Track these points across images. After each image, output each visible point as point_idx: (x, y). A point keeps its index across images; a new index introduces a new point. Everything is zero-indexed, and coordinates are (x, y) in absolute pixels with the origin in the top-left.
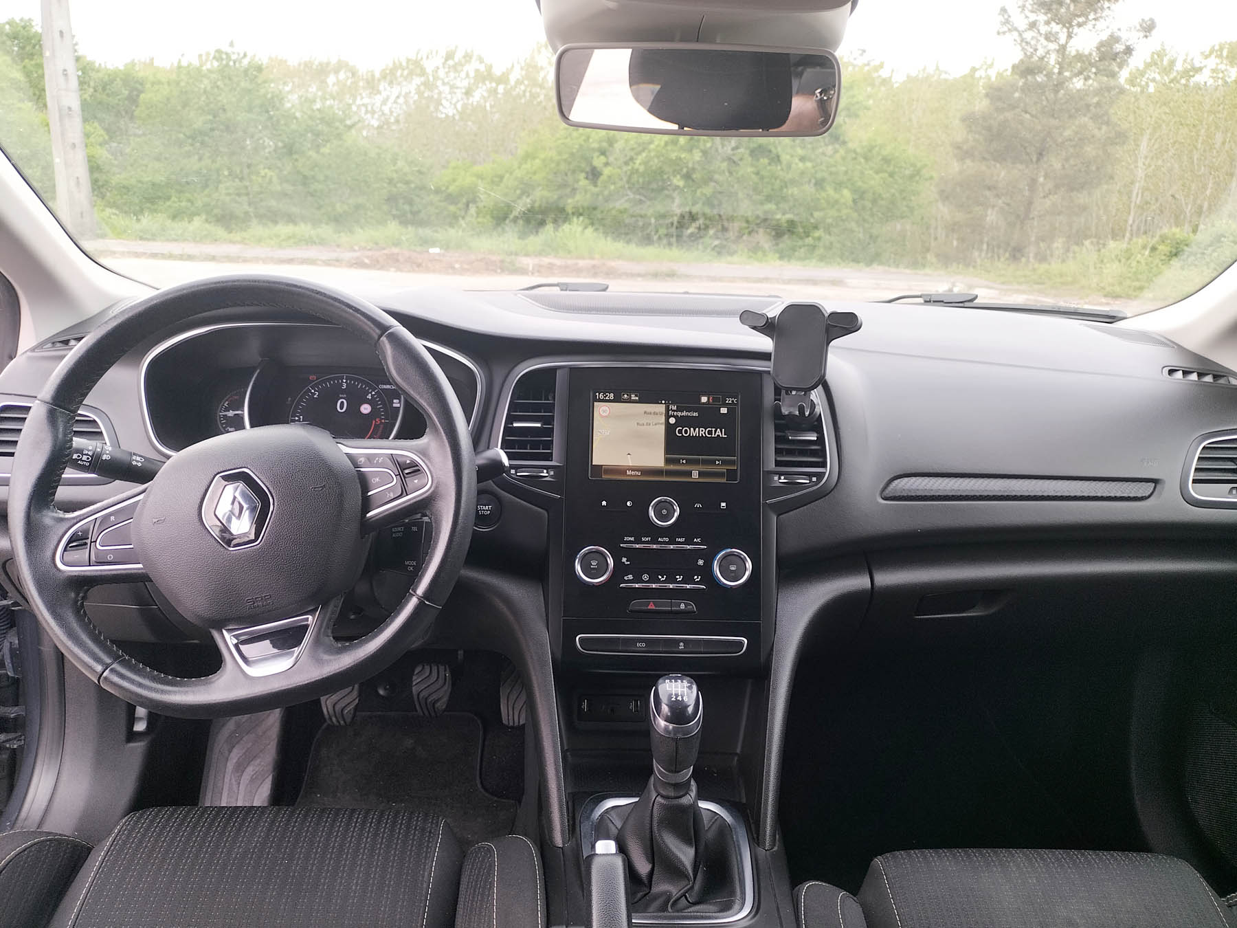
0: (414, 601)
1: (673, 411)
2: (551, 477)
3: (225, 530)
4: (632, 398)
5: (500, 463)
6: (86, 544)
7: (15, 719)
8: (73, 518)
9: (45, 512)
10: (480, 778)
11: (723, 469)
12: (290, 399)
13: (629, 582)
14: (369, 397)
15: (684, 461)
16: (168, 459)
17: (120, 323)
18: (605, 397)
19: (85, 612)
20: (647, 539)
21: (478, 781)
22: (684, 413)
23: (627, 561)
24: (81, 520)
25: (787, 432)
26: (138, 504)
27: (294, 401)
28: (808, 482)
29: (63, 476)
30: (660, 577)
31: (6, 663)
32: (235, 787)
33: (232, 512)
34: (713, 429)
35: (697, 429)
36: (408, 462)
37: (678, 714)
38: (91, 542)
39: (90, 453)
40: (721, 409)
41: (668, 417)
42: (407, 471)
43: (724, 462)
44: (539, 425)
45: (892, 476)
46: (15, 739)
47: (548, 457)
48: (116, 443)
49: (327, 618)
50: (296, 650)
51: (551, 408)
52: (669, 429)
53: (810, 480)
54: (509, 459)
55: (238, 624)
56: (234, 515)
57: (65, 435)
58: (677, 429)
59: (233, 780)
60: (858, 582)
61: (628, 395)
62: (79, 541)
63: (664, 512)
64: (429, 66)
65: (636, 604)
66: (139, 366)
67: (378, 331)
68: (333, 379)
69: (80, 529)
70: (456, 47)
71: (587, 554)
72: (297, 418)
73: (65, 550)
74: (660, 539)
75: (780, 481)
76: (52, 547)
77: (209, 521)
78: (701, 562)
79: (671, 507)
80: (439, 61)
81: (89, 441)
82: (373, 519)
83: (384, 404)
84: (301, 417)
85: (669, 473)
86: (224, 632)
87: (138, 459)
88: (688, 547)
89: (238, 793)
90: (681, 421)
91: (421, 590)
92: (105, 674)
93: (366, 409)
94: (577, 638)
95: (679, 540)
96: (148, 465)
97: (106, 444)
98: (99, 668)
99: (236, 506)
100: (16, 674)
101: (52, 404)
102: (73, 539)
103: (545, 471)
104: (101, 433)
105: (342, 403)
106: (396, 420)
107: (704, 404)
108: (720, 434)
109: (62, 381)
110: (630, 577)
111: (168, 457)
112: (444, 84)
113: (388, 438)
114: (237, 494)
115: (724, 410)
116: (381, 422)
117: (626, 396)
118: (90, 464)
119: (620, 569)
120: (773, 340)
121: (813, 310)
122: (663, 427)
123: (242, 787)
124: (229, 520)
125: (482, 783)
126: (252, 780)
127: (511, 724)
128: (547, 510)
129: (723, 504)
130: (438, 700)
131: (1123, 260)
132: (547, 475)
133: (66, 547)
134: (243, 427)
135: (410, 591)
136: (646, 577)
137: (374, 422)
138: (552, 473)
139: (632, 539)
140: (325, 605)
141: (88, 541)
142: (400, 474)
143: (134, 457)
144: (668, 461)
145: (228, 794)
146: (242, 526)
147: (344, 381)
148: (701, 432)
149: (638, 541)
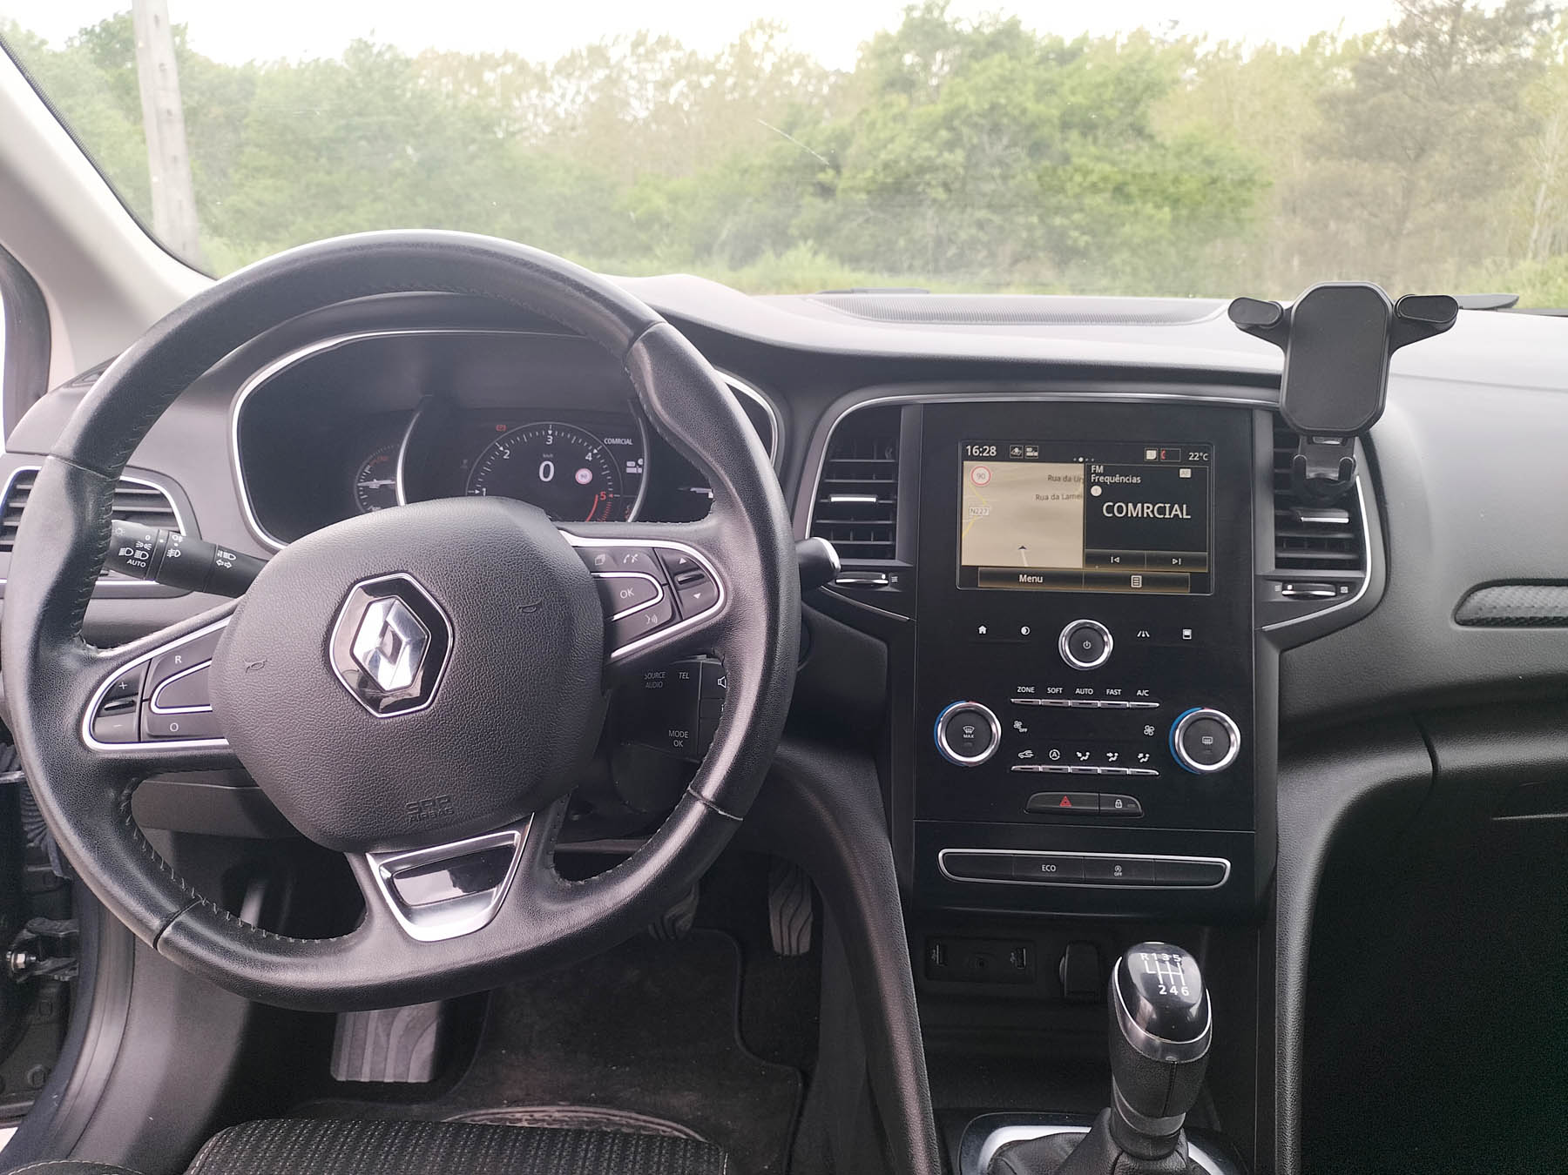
0: (697, 812)
1: (1097, 474)
2: (893, 585)
3: (367, 680)
4: (1028, 454)
5: (827, 563)
6: (133, 704)
7: (68, 938)
8: (112, 659)
9: (65, 647)
10: (741, 1031)
11: (1186, 572)
12: (465, 461)
13: (1026, 762)
14: (589, 457)
15: (1117, 560)
16: (274, 554)
17: (188, 320)
18: (983, 452)
19: (132, 820)
20: (1056, 690)
21: (737, 1036)
22: (1117, 479)
23: (1022, 727)
24: (125, 660)
25: (1293, 508)
26: (220, 635)
27: (473, 463)
28: (1333, 594)
29: (97, 583)
30: (1079, 755)
31: (51, 859)
32: (383, 1039)
33: (381, 650)
34: (1168, 506)
35: (1139, 505)
36: (682, 561)
37: (1171, 1019)
38: (142, 701)
39: (147, 547)
40: (1181, 470)
41: (1088, 485)
42: (681, 578)
43: (1187, 562)
44: (874, 500)
45: (1472, 585)
46: (66, 967)
47: (889, 553)
48: (196, 531)
49: (545, 834)
50: (496, 892)
51: (890, 471)
52: (1091, 505)
53: (1338, 593)
54: (840, 556)
55: (393, 846)
56: (384, 655)
57: (98, 515)
58: (1106, 504)
59: (380, 1029)
60: (1410, 763)
61: (1020, 449)
62: (122, 697)
63: (1087, 645)
64: (614, 55)
65: (1039, 800)
66: (228, 408)
67: (629, 331)
68: (533, 429)
69: (123, 678)
70: (648, 30)
71: (960, 713)
72: (477, 492)
73: (98, 715)
74: (1078, 691)
75: (1285, 592)
76: (76, 708)
77: (341, 664)
78: (1149, 730)
79: (1099, 638)
80: (625, 48)
81: (147, 527)
82: (624, 662)
83: (612, 467)
84: (484, 490)
85: (1091, 579)
86: (369, 857)
87: (226, 555)
88: (1128, 704)
89: (388, 1048)
90: (1111, 492)
91: (710, 789)
92: (165, 934)
93: (584, 476)
94: (940, 855)
95: (1112, 692)
96: (244, 566)
97: (179, 532)
98: (156, 923)
99: (389, 638)
100: (66, 875)
101: (73, 462)
102: (111, 696)
103: (884, 576)
104: (172, 515)
105: (547, 468)
106: (636, 494)
107: (1150, 462)
108: (1179, 512)
109: (91, 421)
110: (1029, 754)
111: (274, 552)
112: (631, 77)
113: (625, 520)
114: (390, 619)
115: (1185, 473)
116: (608, 498)
117: (1017, 450)
118: (147, 566)
119: (1011, 742)
120: (1285, 352)
121: (1366, 296)
122: (1080, 502)
123: (393, 1040)
124: (375, 662)
125: (742, 1038)
126: (408, 1030)
127: (786, 953)
128: (885, 641)
129: (1187, 632)
130: (681, 916)
131: (1538, 285)
132: (886, 582)
133: (100, 708)
134: (395, 503)
135: (689, 788)
136: (1055, 754)
137: (597, 496)
138: (895, 579)
139: (1031, 690)
140: (540, 813)
141: (138, 699)
142: (668, 583)
143: (220, 554)
144: (1089, 559)
145: (374, 1049)
146: (398, 675)
147: (550, 432)
148: (1145, 511)
149: (1041, 693)
